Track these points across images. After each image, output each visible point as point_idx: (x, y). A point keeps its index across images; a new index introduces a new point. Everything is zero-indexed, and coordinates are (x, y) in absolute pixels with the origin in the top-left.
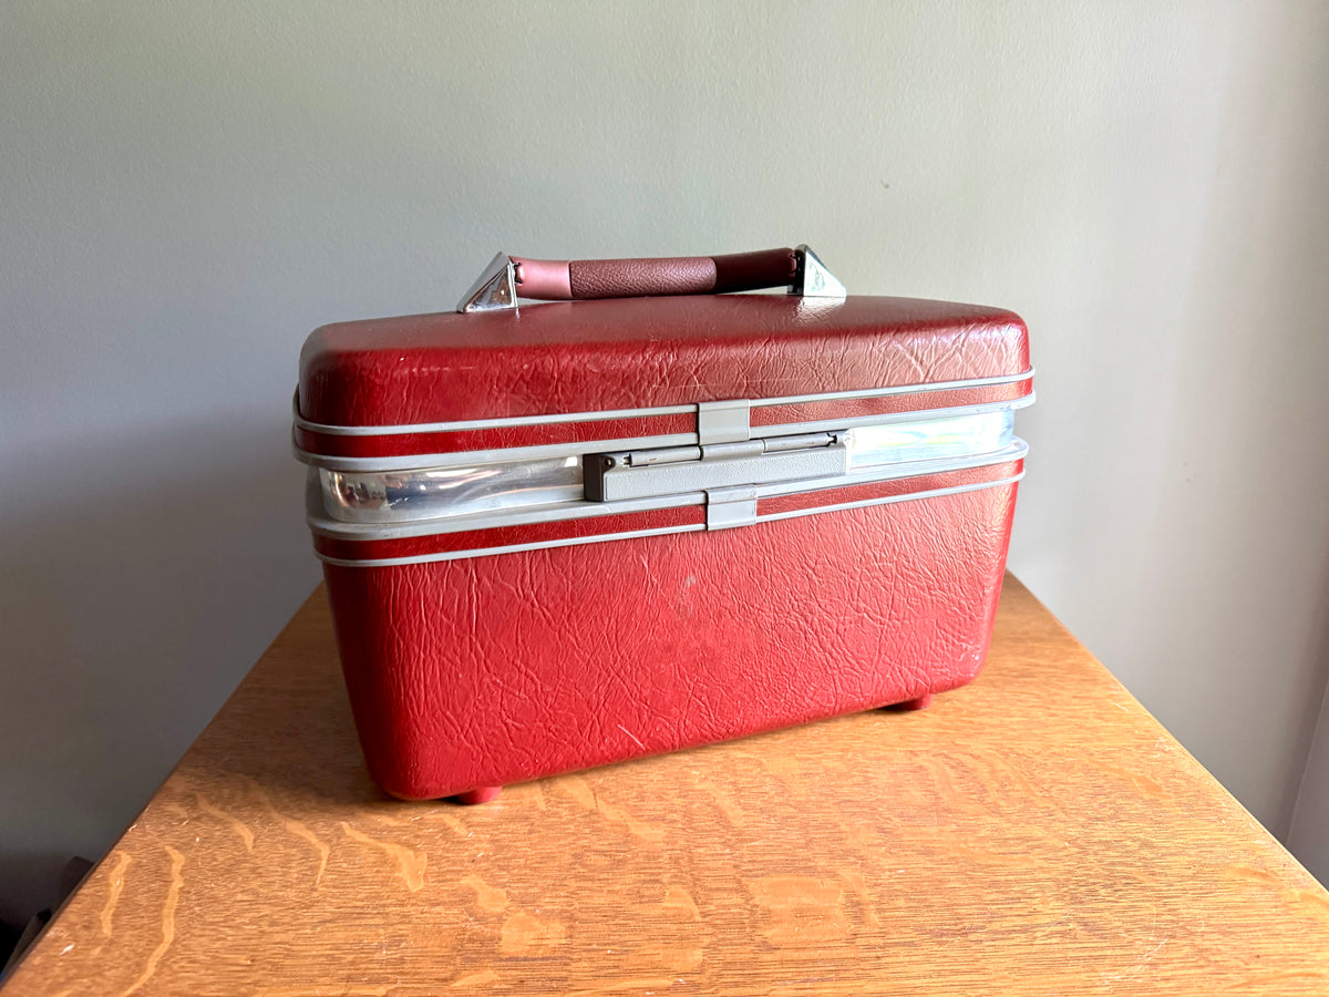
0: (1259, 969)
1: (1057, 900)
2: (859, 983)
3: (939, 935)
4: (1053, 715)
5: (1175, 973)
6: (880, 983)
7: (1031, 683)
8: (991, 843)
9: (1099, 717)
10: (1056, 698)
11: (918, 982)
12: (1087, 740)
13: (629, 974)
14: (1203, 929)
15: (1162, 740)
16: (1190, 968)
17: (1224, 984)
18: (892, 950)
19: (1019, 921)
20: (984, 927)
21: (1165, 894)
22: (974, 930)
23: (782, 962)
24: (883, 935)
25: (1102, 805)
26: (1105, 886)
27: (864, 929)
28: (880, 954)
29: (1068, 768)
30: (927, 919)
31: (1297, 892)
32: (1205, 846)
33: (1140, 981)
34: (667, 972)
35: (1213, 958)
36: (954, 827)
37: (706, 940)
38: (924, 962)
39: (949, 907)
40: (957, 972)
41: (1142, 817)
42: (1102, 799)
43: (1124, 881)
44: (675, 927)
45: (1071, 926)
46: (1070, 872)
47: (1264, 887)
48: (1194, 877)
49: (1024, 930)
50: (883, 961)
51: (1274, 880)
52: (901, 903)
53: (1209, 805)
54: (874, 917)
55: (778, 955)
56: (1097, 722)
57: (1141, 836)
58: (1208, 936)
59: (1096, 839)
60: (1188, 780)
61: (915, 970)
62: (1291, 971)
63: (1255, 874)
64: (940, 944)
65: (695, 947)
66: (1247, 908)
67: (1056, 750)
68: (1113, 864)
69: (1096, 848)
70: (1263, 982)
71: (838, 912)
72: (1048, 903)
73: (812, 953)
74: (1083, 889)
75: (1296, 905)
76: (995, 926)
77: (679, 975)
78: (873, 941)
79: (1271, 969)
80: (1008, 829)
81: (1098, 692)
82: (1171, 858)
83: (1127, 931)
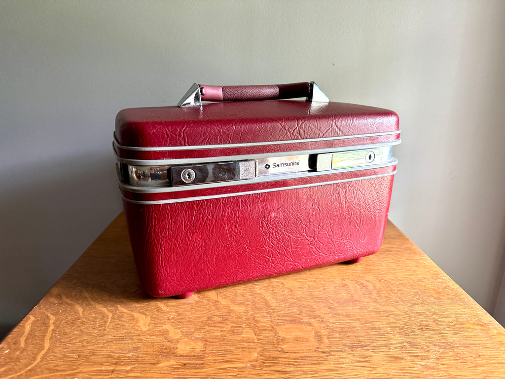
0: (480, 361)
1: (399, 334)
2: (320, 366)
3: (352, 348)
4: (398, 266)
5: (446, 362)
6: (328, 366)
7: (390, 254)
8: (373, 313)
9: (417, 266)
10: (400, 259)
11: (343, 366)
12: (412, 275)
13: (228, 362)
14: (457, 345)
15: (441, 275)
16: (452, 360)
17: (466, 367)
18: (333, 353)
19: (384, 342)
20: (369, 345)
21: (443, 332)
22: (366, 346)
23: (289, 358)
24: (329, 347)
25: (418, 299)
26: (418, 329)
27: (322, 345)
28: (328, 355)
29: (404, 285)
30: (347, 341)
31: (495, 332)
32: (458, 314)
33: (432, 365)
34: (242, 361)
35: (461, 357)
36: (359, 307)
37: (259, 349)
38: (345, 358)
39: (356, 337)
40: (359, 362)
41: (434, 303)
42: (418, 297)
43: (426, 327)
44: (247, 344)
45: (405, 344)
46: (404, 324)
47: (482, 330)
48: (454, 326)
49: (386, 346)
50: (329, 357)
51: (486, 327)
52: (337, 335)
53: (460, 299)
54: (326, 341)
55: (287, 355)
56: (416, 268)
57: (433, 310)
58: (459, 348)
59: (415, 312)
60: (452, 290)
61: (342, 361)
62: (493, 361)
63: (479, 325)
64: (352, 351)
65: (254, 352)
66: (474, 337)
67: (400, 279)
68: (422, 321)
69: (415, 315)
70: (482, 366)
71: (312, 339)
72: (396, 336)
73: (301, 354)
74: (410, 330)
75: (495, 337)
76: (374, 344)
77: (247, 362)
78: (325, 350)
79: (485, 361)
80: (380, 308)
81: (417, 257)
82: (444, 319)
83: (427, 346)
